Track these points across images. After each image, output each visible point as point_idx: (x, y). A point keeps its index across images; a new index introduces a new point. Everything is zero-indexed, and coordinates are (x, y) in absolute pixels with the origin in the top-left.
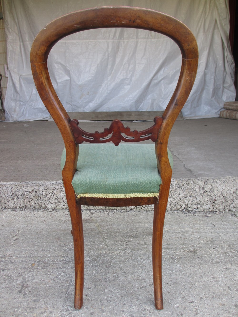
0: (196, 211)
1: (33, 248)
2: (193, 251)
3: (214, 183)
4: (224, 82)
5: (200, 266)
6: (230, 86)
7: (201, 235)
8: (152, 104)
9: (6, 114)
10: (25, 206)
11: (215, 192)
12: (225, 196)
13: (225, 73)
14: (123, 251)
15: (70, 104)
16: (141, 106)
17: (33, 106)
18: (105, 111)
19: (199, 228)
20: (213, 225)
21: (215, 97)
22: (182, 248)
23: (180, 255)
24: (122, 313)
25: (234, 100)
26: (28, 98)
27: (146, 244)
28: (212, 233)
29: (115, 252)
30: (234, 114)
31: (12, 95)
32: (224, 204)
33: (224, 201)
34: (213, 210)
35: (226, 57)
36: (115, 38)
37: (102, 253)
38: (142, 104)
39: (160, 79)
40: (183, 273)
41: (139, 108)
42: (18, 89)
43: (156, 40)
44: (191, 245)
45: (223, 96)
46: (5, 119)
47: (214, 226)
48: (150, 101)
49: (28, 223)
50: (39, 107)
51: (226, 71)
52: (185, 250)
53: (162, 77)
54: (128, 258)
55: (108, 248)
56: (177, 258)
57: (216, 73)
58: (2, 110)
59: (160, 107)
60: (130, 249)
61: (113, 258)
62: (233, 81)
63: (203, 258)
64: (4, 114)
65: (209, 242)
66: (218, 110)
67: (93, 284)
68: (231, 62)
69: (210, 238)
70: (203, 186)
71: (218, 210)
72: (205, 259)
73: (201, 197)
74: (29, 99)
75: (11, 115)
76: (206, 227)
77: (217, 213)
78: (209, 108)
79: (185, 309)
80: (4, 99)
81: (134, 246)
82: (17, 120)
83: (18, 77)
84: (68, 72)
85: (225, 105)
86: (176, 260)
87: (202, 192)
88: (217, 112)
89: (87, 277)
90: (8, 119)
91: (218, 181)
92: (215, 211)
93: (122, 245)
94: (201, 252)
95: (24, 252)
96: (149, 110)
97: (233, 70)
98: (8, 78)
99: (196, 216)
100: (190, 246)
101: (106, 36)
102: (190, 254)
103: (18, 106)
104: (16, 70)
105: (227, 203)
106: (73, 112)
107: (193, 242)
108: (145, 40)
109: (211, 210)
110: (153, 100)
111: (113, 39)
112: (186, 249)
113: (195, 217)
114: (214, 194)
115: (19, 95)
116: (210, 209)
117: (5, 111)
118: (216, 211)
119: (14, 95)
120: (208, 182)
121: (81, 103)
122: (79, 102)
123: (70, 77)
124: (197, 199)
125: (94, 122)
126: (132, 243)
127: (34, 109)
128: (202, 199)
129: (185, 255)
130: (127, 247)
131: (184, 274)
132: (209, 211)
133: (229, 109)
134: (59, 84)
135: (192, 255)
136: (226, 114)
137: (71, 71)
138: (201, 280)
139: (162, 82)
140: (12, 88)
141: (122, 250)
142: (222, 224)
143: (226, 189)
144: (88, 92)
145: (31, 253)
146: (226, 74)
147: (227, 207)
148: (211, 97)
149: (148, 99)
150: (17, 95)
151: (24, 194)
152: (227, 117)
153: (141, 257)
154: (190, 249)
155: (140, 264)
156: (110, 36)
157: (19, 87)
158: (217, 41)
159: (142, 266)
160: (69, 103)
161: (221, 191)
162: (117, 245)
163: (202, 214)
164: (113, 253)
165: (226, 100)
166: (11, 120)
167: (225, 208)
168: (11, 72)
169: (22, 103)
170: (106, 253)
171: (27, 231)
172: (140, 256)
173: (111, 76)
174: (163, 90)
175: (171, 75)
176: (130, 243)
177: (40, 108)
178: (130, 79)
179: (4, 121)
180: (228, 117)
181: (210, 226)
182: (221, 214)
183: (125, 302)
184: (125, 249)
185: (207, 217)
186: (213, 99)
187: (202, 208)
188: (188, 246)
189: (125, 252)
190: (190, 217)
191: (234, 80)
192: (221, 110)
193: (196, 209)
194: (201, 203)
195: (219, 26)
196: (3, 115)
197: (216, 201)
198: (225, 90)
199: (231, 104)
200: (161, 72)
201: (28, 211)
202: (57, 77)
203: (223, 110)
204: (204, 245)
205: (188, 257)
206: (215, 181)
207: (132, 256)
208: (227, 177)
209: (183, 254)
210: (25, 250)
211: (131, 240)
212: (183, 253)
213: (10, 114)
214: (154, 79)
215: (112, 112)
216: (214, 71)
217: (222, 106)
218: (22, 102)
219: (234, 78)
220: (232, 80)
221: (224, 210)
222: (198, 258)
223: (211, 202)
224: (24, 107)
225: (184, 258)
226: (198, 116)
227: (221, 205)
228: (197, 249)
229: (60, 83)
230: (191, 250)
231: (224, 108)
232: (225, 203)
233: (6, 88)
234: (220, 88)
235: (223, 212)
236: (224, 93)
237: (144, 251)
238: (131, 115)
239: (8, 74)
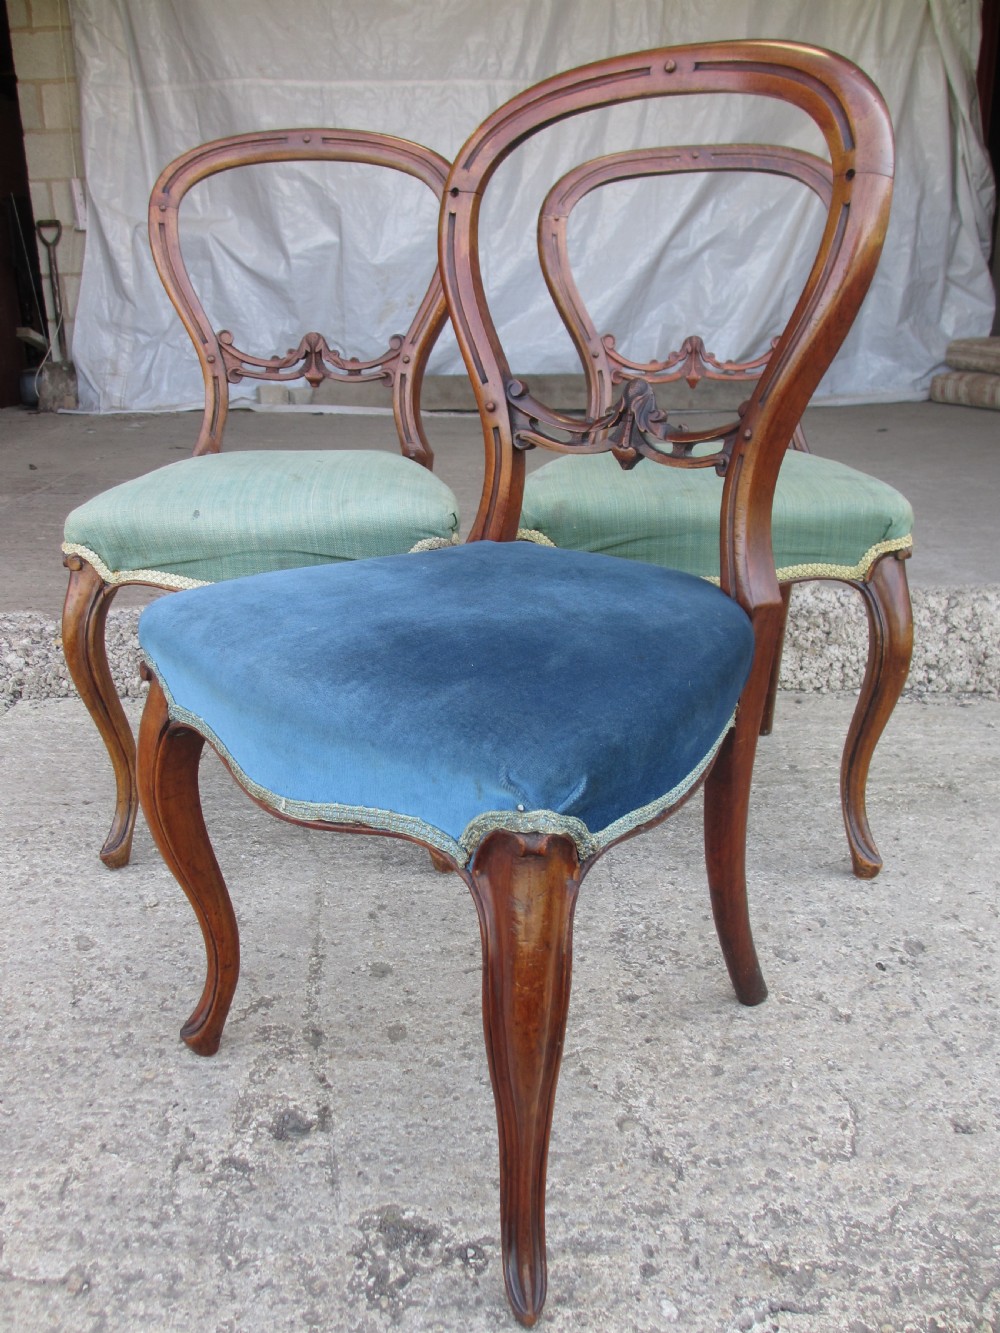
0: (925, 689)
2: (945, 786)
3: (979, 602)
4: (950, 258)
5: (975, 819)
6: (973, 276)
7: (959, 749)
8: (665, 346)
9: (81, 384)
11: (986, 629)
13: (955, 224)
17: (187, 350)
19: (947, 733)
20: (989, 726)
21: (911, 319)
22: (911, 779)
23: (908, 796)
24: (789, 915)
25: (986, 333)
26: (166, 317)
27: (797, 771)
28: (989, 744)
30: (988, 389)
31: (105, 305)
34: (978, 689)
35: (963, 157)
36: (521, 74)
38: (625, 344)
39: (700, 243)
40: (930, 834)
42: (129, 282)
44: (936, 772)
45: (945, 316)
46: (77, 401)
47: (991, 729)
48: (657, 334)
51: (960, 216)
52: (920, 783)
53: (708, 237)
56: (903, 802)
57: (922, 222)
58: (61, 368)
62: (984, 255)
63: (979, 802)
64: (71, 384)
65: (988, 766)
66: (925, 371)
67: (679, 859)
68: (981, 177)
69: (988, 757)
70: (944, 611)
71: (995, 687)
72: (987, 805)
73: (941, 645)
74: (172, 323)
75: (99, 387)
76: (966, 732)
77: (992, 695)
78: (889, 363)
79: (961, 906)
80: (73, 321)
82: (124, 409)
83: (128, 232)
84: (332, 215)
85: (950, 351)
87: (943, 629)
88: (921, 378)
89: (654, 845)
90: (92, 404)
91: (992, 596)
92: (986, 690)
94: (970, 789)
97: (988, 211)
98: (88, 236)
99: (924, 703)
100: (932, 774)
101: (485, 65)
102: (938, 792)
103: (127, 350)
104: (117, 203)
107: (939, 766)
109: (971, 688)
110: (670, 330)
111: (514, 75)
112: (923, 781)
113: (924, 706)
114: (982, 637)
115: (135, 305)
116: (968, 683)
117: (78, 371)
118: (990, 692)
119: (109, 304)
120: (960, 599)
121: (380, 341)
122: (376, 336)
123: (340, 233)
124: (926, 651)
125: (436, 415)
127: (194, 362)
128: (944, 650)
129: (924, 796)
131: (932, 837)
132: (965, 692)
133: (968, 369)
134: (293, 261)
135: (946, 796)
136: (956, 387)
137: (343, 210)
138: (988, 849)
139: (706, 256)
140: (104, 277)
144: (412, 297)
146: (960, 225)
148: (896, 319)
149: (646, 324)
150: (123, 307)
152: (959, 398)
153: (792, 799)
154: (935, 782)
155: (798, 817)
156: (501, 65)
157: (131, 274)
158: (931, 90)
159: (804, 821)
160: (334, 338)
163: (945, 700)
165: (955, 332)
166: (103, 410)
168: (100, 210)
169: (142, 339)
172: (789, 797)
173: (501, 231)
174: (708, 288)
175: (741, 231)
178: (577, 244)
179: (75, 409)
180: (964, 400)
181: (980, 728)
183: (790, 895)
185: (963, 706)
186: (906, 326)
187: (942, 682)
188: (928, 776)
190: (909, 706)
191: (989, 252)
192: (934, 374)
193: (925, 685)
194: (942, 664)
195: (940, 32)
196: (67, 385)
197: (990, 659)
198: (954, 292)
199: (976, 347)
200: (705, 217)
202: (287, 234)
203: (942, 371)
204: (975, 772)
205: (933, 800)
206: (981, 595)
212: (918, 791)
213: (97, 382)
214: (674, 243)
216: (912, 214)
217: (939, 354)
218: (144, 332)
219: (988, 244)
220: (982, 249)
222: (965, 801)
223: (970, 662)
224: (150, 353)
225: (922, 802)
226: (843, 396)
228: (955, 781)
229: (299, 257)
230: (939, 785)
231: (946, 364)
233: (79, 275)
234: (932, 285)
236: (947, 304)
237: (798, 787)
239: (85, 220)
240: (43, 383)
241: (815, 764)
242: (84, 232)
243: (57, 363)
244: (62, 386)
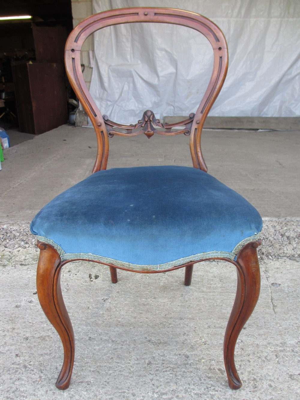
8: (280, 108)
15: (172, 105)
16: (265, 110)
17: (123, 107)
18: (217, 115)
26: (117, 96)
31: (97, 92)
36: (239, 16)
38: (267, 107)
39: (296, 73)
41: (262, 113)
42: (106, 85)
43: (295, 19)
46: (88, 123)
48: (278, 104)
50: (131, 109)
53: (299, 71)
58: (82, 112)
59: (291, 111)
64: (86, 117)
74: (119, 98)
83: (107, 68)
84: (174, 63)
96: (276, 115)
98: (94, 69)
101: (228, 13)
103: (104, 107)
104: (104, 59)
106: (175, 115)
108: (280, 19)
110: (283, 102)
111: (237, 16)
115: (107, 92)
119: (99, 92)
121: (187, 104)
122: (185, 103)
123: (177, 69)
127: (125, 111)
134: (161, 78)
137: (178, 61)
139: (297, 78)
140: (98, 82)
144: (198, 90)
149: (275, 100)
150: (103, 93)
156: (233, 13)
157: (107, 82)
160: (171, 103)
168: (98, 61)
169: (109, 103)
174: (297, 89)
177: (133, 110)
178: (254, 73)
179: (87, 126)
196: (84, 118)
202: (159, 69)
214: (288, 72)
215: (227, 117)
218: (110, 101)
224: (111, 108)
229: (163, 77)
233: (90, 82)
238: (253, 122)
239: (93, 64)
240: (76, 117)
242: (92, 68)
243: (81, 111)
244: (83, 118)
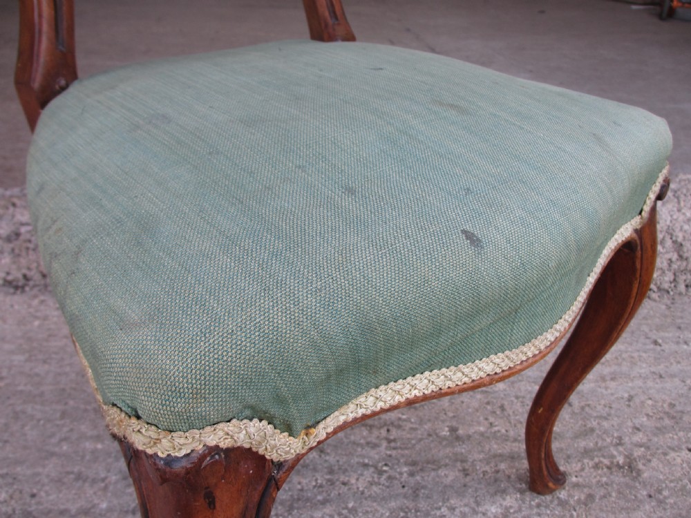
1: (44, 466)
2: (624, 464)
7: (632, 388)
10: (25, 276)
12: (680, 240)
14: (381, 473)
19: (617, 358)
22: (587, 452)
23: (585, 486)
28: (661, 376)
29: (353, 481)
32: (675, 266)
33: (675, 257)
37: (306, 488)
44: (613, 436)
47: (659, 348)
49: (35, 344)
52: (596, 460)
54: (402, 509)
55: (326, 461)
56: (579, 500)
60: (406, 464)
61: (346, 508)
63: (665, 498)
65: (667, 422)
69: (664, 401)
72: (675, 503)
76: (635, 355)
81: (418, 447)
86: (575, 510)
93: (375, 446)
94: (654, 469)
95: (7, 492)
100: (609, 440)
102: (618, 478)
105: (685, 263)
107: (615, 424)
112: (600, 454)
126: (409, 436)
129: (602, 485)
130: (394, 453)
135: (627, 485)
141: (376, 468)
142: (681, 341)
143: (681, 218)
145: (33, 496)
147: (684, 277)
151: (18, 235)
153: (448, 500)
154: (613, 457)
161: (668, 223)
162: (354, 443)
164: (344, 484)
167: (677, 279)
170: (321, 486)
171: (26, 385)
172: (444, 495)
176: (400, 433)
181: (648, 347)
182: (666, 300)
184: (386, 465)
188: (605, 444)
189: (390, 478)
201: (35, 297)
204: (655, 435)
205: (614, 494)
207: (417, 495)
208: (680, 177)
209: (594, 481)
210: (10, 480)
211: (405, 420)
212: (595, 477)
221: (673, 285)
222: (650, 496)
227: (667, 272)
228: (636, 454)
230: (618, 462)
232: (679, 263)
235: (668, 292)
237: (457, 473)
241: (479, 423)
